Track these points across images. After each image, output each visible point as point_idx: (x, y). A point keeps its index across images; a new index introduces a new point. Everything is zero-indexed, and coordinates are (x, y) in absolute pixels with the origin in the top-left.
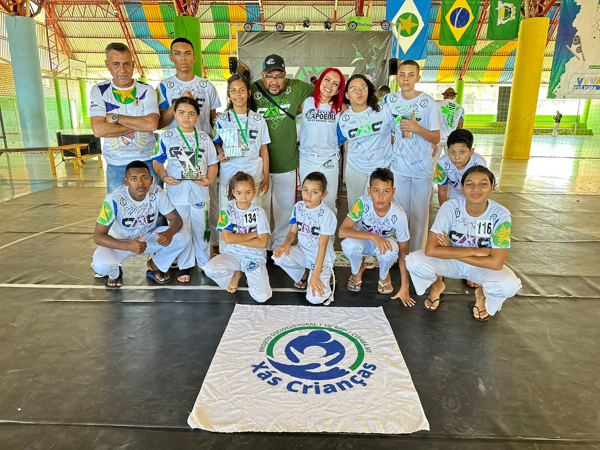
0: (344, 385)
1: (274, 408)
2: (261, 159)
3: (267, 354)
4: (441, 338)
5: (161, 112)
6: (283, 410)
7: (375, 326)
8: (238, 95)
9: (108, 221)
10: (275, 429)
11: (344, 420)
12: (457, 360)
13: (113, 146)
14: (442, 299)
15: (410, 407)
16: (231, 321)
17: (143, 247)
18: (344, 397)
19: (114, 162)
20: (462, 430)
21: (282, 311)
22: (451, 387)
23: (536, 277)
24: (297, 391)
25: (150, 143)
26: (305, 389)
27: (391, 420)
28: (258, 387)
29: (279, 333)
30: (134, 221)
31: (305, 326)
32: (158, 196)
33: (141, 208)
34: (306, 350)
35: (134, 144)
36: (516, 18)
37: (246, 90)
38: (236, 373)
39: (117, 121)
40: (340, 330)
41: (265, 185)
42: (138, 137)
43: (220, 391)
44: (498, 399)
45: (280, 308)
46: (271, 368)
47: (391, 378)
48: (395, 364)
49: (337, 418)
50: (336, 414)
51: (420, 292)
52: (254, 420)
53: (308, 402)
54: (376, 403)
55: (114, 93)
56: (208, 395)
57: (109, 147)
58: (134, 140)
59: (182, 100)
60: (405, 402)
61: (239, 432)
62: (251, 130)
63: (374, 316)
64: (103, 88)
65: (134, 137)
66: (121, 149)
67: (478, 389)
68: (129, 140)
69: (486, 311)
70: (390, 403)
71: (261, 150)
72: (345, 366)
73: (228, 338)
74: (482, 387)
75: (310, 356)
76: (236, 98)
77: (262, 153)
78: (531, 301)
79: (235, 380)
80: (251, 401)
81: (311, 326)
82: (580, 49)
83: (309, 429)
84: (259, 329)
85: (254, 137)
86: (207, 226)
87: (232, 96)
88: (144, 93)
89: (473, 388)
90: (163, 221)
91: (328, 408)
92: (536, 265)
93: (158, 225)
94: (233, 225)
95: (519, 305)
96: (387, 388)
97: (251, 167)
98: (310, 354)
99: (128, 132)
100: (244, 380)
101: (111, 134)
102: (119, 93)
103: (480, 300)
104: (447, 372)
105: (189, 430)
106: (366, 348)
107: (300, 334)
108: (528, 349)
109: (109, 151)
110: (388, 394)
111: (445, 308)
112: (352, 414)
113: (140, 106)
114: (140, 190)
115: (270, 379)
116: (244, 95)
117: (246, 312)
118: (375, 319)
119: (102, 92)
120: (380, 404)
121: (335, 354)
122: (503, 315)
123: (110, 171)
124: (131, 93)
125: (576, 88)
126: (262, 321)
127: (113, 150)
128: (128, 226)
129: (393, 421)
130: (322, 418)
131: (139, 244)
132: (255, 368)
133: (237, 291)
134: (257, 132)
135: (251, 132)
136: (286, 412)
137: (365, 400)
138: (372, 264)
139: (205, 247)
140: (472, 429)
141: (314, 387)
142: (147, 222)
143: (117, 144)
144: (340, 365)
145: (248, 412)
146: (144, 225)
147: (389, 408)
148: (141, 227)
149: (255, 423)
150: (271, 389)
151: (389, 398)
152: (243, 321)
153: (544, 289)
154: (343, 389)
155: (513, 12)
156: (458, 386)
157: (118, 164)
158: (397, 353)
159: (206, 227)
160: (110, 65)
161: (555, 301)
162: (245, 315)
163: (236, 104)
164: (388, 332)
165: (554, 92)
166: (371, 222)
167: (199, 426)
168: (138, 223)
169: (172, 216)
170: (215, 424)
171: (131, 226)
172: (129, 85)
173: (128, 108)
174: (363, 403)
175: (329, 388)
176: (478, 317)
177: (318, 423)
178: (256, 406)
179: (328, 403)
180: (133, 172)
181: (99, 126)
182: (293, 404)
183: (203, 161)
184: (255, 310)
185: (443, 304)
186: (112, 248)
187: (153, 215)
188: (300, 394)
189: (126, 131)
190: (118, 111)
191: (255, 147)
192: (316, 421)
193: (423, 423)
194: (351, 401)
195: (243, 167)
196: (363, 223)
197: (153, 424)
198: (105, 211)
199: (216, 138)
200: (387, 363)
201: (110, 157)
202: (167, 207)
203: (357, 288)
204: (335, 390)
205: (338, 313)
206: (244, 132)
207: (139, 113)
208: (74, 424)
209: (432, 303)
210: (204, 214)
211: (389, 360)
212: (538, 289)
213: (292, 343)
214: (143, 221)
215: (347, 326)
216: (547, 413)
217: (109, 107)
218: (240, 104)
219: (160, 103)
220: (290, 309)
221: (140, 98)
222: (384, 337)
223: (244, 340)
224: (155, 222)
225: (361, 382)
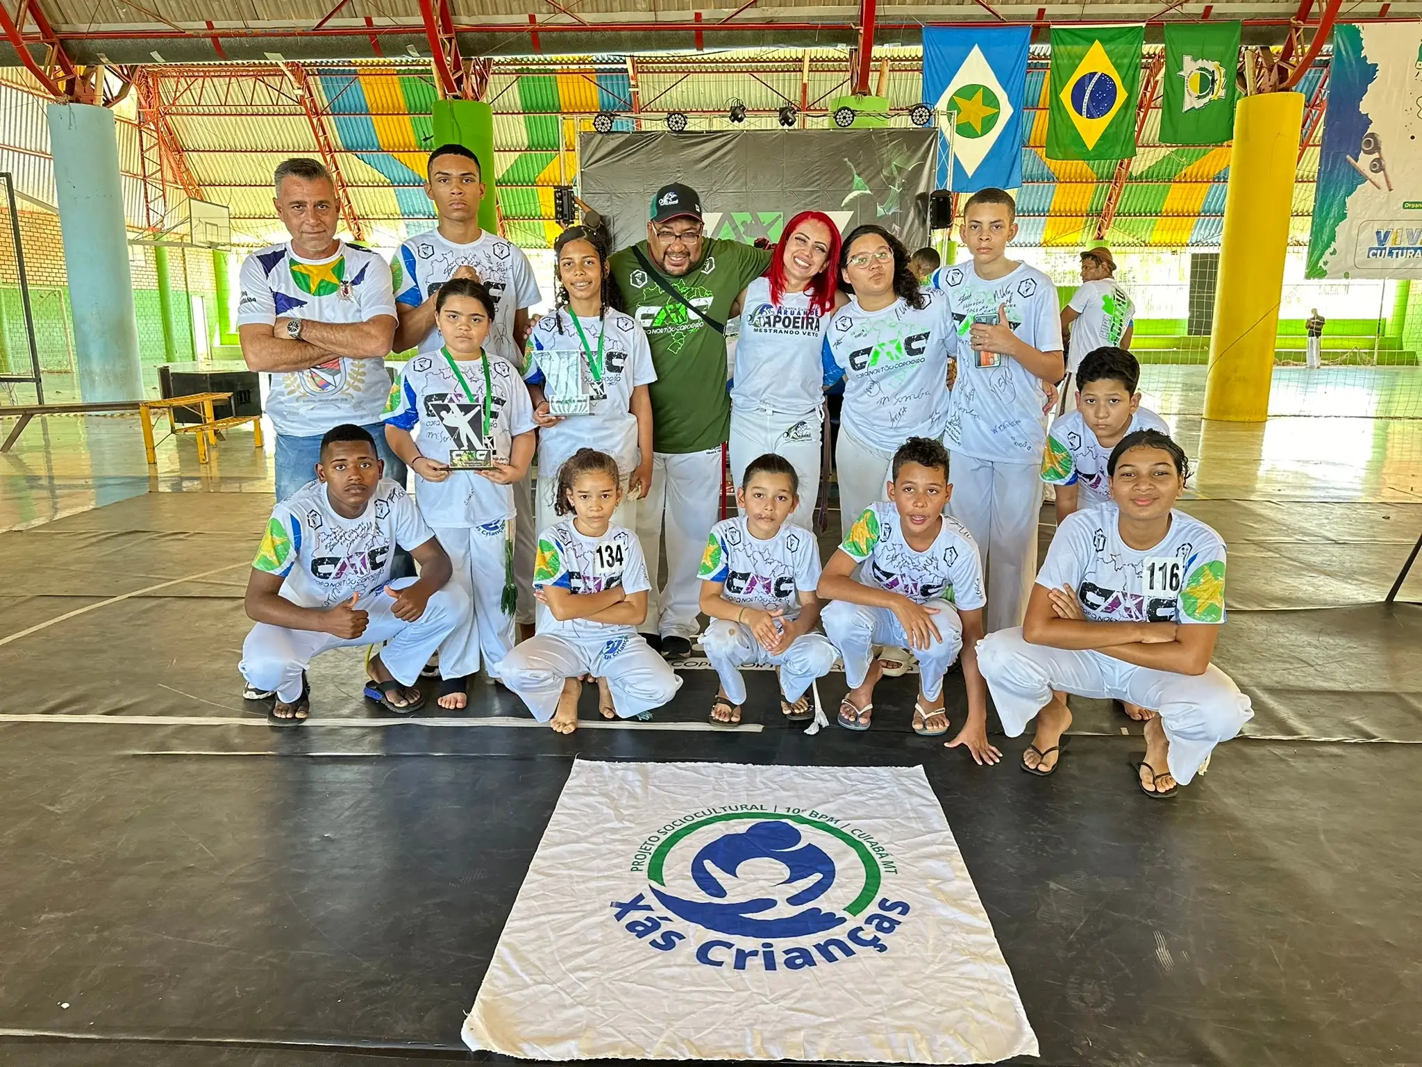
0: (833, 949)
1: (665, 1002)
2: (633, 418)
3: (650, 877)
4: (1063, 839)
5: (401, 313)
6: (688, 1008)
7: (906, 811)
8: (578, 273)
9: (280, 564)
10: (668, 1053)
11: (835, 1031)
12: (1103, 889)
13: (292, 392)
14: (1065, 748)
15: (992, 1001)
16: (563, 798)
17: (360, 623)
18: (835, 978)
19: (292, 428)
20: (1116, 1055)
21: (684, 777)
22: (1089, 954)
23: (1291, 696)
24: (720, 964)
25: (377, 383)
26: (741, 959)
27: (946, 1031)
28: (628, 954)
29: (677, 828)
30: (339, 565)
31: (740, 811)
32: (395, 506)
33: (355, 534)
34: (741, 868)
35: (339, 388)
36: (1226, 94)
37: (597, 263)
38: (576, 920)
39: (299, 334)
40: (822, 820)
41: (642, 477)
42: (348, 371)
43: (538, 963)
44: (1203, 982)
45: (681, 769)
46: (659, 910)
47: (945, 934)
48: (954, 900)
49: (817, 1027)
50: (813, 1017)
51: (1013, 728)
52: (620, 1032)
53: (747, 989)
54: (910, 992)
55: (293, 272)
56: (512, 974)
57: (282, 394)
58: (337, 377)
59: (455, 286)
60: (980, 990)
61: (584, 1059)
62: (611, 353)
63: (903, 787)
64: (270, 260)
65: (339, 372)
66: (307, 398)
67: (1155, 958)
68: (329, 378)
69: (1169, 774)
70: (942, 991)
71: (635, 399)
72: (835, 906)
73: (558, 841)
74: (1163, 954)
75: (754, 880)
76: (574, 279)
77: (636, 406)
78: (1278, 751)
79: (574, 936)
80: (610, 986)
81: (754, 811)
82: (1380, 163)
83: (751, 1053)
84: (631, 818)
85: (619, 369)
86: (510, 576)
87: (565, 275)
88: (363, 271)
89: (1142, 956)
90: (405, 564)
91: (795, 1003)
92: (1288, 666)
93: (394, 575)
94: (571, 575)
95: (1248, 760)
96: (935, 957)
97: (611, 436)
98: (752, 877)
99: (325, 358)
100: (594, 938)
101: (285, 363)
102: (304, 271)
103: (1155, 748)
104: (1080, 919)
105: (465, 1054)
106: (885, 864)
107: (727, 829)
108: (1273, 865)
109: (282, 403)
110: (939, 971)
111: (1073, 769)
112: (852, 1019)
113: (353, 299)
114: (353, 491)
115: (656, 935)
116: (594, 273)
117: (599, 779)
118: (907, 795)
119: (268, 271)
120: (921, 994)
121: (811, 877)
122: (1212, 785)
123: (282, 449)
124: (333, 270)
125: (1375, 255)
126: (637, 799)
127: (290, 401)
128: (326, 576)
129: (950, 1035)
130: (780, 1027)
131: (349, 616)
132: (619, 909)
133: (577, 729)
134: (625, 356)
135: (610, 356)
136: (694, 1013)
137: (884, 984)
138: (899, 665)
139: (503, 627)
140: (1140, 1054)
141: (761, 953)
142: (368, 566)
143: (298, 387)
144: (822, 901)
145: (606, 1014)
146: (362, 573)
147: (941, 1005)
148: (356, 578)
149: (622, 1038)
150: (660, 958)
151: (942, 980)
152: (591, 799)
153: (1309, 724)
154: (831, 958)
155: (1220, 79)
156: (1107, 951)
157: (300, 434)
158: (958, 873)
159: (507, 580)
160: (286, 208)
161: (1335, 750)
162: (597, 785)
163: (576, 293)
164: (937, 826)
165: (1321, 263)
166: (895, 563)
167: (488, 1044)
168: (349, 570)
169: (429, 554)
170: (526, 1041)
171: (332, 576)
172: (327, 253)
173: (324, 305)
174: (880, 992)
175: (797, 957)
176: (1151, 788)
177: (773, 1039)
178: (624, 1000)
179: (795, 990)
180: (339, 451)
181: (257, 347)
182: (713, 993)
183: (502, 426)
184: (620, 773)
185: (1069, 758)
186: (287, 626)
187: (383, 551)
188: (728, 971)
189: (318, 358)
190: (301, 312)
191: (618, 391)
192: (767, 1034)
193: (1025, 1039)
194: (849, 986)
195: (591, 437)
196: (875, 566)
197: (378, 1041)
198: (273, 542)
199: (532, 371)
200: (936, 898)
201: (284, 417)
202: (414, 533)
203: (862, 720)
204: (810, 962)
205: (819, 782)
206: (594, 358)
207: (350, 316)
208: (194, 1039)
209: (1042, 756)
210: (501, 548)
211: (940, 890)
212: (1294, 722)
213: (709, 852)
214: (359, 565)
215: (838, 811)
216: (1323, 1015)
217: (283, 302)
218: (584, 294)
219: (401, 292)
220: (704, 773)
221: (354, 283)
222: (927, 838)
223: (593, 843)
224: (387, 568)
225: (875, 942)
